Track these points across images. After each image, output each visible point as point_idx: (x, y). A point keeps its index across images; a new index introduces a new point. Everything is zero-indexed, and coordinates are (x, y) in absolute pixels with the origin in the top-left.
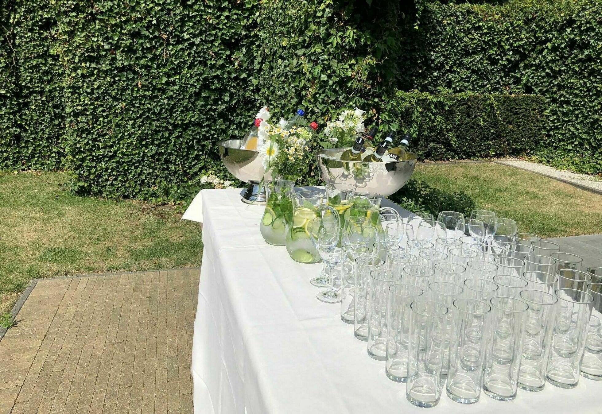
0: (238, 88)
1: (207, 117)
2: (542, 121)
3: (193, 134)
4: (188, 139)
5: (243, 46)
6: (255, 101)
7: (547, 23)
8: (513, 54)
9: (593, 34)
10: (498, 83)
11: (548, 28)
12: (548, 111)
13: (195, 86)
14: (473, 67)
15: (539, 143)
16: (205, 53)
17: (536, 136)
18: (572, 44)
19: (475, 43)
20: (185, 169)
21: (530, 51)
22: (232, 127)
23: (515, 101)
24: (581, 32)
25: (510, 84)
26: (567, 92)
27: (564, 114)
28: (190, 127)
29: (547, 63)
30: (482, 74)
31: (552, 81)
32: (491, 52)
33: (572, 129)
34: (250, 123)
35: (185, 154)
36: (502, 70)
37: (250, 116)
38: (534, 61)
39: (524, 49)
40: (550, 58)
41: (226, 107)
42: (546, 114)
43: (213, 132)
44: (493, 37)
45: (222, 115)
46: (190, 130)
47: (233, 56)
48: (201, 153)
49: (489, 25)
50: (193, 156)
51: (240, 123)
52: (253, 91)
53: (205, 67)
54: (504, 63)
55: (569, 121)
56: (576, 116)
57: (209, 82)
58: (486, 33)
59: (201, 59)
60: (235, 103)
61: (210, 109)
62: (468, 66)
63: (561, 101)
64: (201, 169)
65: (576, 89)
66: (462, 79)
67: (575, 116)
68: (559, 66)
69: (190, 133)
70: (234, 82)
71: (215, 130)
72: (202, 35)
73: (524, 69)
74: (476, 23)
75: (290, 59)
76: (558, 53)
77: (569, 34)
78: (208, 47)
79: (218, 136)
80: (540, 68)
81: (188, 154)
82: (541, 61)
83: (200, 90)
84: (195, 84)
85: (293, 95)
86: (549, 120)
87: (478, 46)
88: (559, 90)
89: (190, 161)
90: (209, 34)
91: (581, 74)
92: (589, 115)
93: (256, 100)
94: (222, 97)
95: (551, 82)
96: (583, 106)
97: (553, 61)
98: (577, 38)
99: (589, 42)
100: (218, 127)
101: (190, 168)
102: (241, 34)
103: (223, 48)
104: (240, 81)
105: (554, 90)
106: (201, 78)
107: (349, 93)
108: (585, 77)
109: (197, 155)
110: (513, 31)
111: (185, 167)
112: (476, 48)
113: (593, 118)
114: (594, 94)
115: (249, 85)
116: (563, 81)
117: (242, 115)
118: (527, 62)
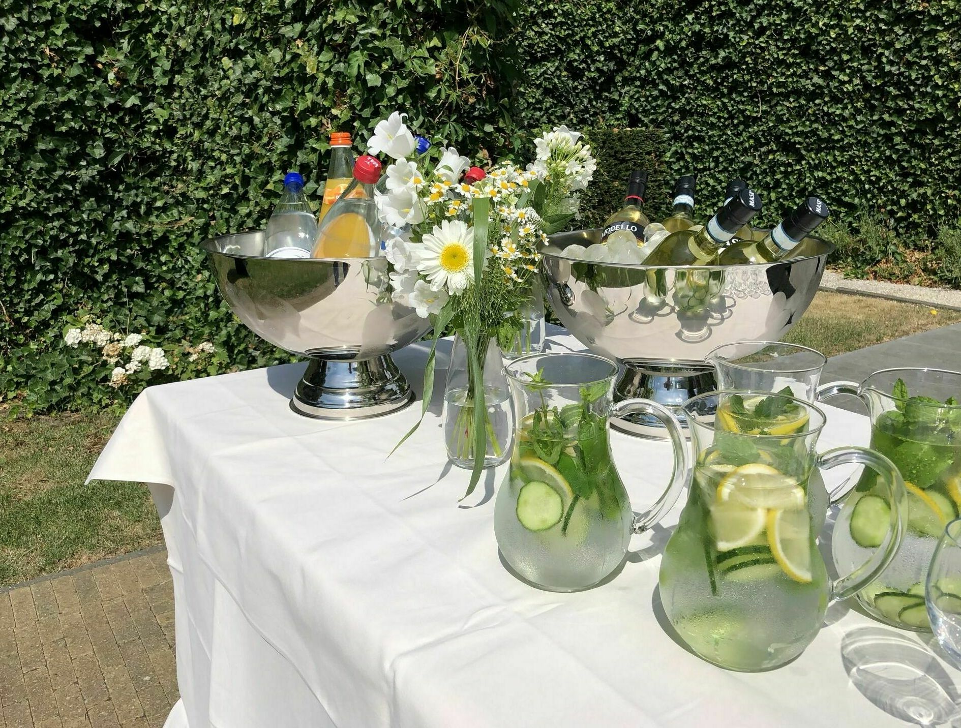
0: (122, 129)
1: (56, 197)
2: (662, 172)
3: (27, 237)
4: (15, 248)
5: (123, 35)
6: (163, 156)
7: (653, 6)
8: (605, 60)
9: (731, 23)
10: (586, 110)
11: (656, 15)
12: (668, 154)
13: (19, 127)
14: (545, 84)
15: (660, 208)
16: (32, 51)
17: (654, 198)
18: (698, 41)
19: (545, 41)
20: (17, 315)
21: (629, 55)
22: (117, 216)
23: (620, 139)
24: (712, 19)
25: (604, 112)
26: (696, 121)
27: (695, 158)
28: (17, 220)
29: (659, 74)
30: (561, 95)
31: (670, 104)
32: (572, 56)
33: (711, 182)
34: (159, 204)
35: (11, 283)
36: (591, 87)
37: (155, 189)
38: (638, 72)
39: (621, 51)
40: (663, 65)
41: (99, 172)
42: (667, 159)
43: (74, 229)
44: (573, 31)
45: (90, 190)
46: (18, 227)
47: (102, 59)
48: (52, 277)
49: (565, 9)
50: (34, 285)
51: (136, 205)
52: (156, 134)
53: (35, 83)
54: (593, 75)
55: (705, 169)
56: (716, 160)
57: (52, 117)
58: (562, 24)
59: (25, 66)
60: (120, 163)
61: (60, 177)
62: (538, 82)
63: (689, 137)
64: (56, 313)
65: (711, 116)
66: (529, 104)
67: (713, 161)
68: (680, 78)
69: (19, 233)
70: (113, 118)
71: (79, 224)
72: (19, 11)
73: (623, 87)
74: (543, 5)
75: (258, 54)
76: (675, 57)
77: (692, 24)
78: (38, 37)
79: (89, 237)
80: (648, 84)
81: (19, 281)
82: (649, 72)
83: (32, 136)
84: (17, 122)
85: (277, 129)
86: (672, 169)
87: (550, 45)
88: (683, 118)
89: (27, 297)
90: (38, 8)
91: (716, 89)
92: (737, 157)
93: (167, 153)
94: (88, 150)
95: (669, 106)
96: (724, 142)
97: (669, 71)
98: (707, 30)
99: (727, 36)
100: (85, 216)
101: (29, 313)
102: (114, 8)
103: (76, 39)
104: (125, 115)
105: (676, 118)
106: (30, 109)
107: (432, 113)
108: (723, 95)
109: (42, 283)
110: (601, 20)
111: (17, 312)
112: (547, 50)
113: (743, 162)
114: (740, 123)
115: (146, 122)
116: (689, 103)
117: (137, 188)
118: (627, 74)
